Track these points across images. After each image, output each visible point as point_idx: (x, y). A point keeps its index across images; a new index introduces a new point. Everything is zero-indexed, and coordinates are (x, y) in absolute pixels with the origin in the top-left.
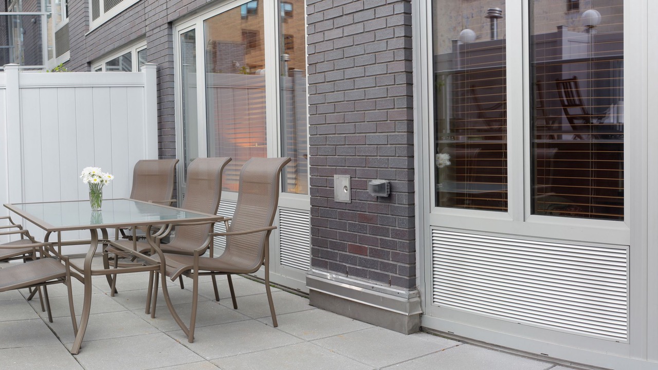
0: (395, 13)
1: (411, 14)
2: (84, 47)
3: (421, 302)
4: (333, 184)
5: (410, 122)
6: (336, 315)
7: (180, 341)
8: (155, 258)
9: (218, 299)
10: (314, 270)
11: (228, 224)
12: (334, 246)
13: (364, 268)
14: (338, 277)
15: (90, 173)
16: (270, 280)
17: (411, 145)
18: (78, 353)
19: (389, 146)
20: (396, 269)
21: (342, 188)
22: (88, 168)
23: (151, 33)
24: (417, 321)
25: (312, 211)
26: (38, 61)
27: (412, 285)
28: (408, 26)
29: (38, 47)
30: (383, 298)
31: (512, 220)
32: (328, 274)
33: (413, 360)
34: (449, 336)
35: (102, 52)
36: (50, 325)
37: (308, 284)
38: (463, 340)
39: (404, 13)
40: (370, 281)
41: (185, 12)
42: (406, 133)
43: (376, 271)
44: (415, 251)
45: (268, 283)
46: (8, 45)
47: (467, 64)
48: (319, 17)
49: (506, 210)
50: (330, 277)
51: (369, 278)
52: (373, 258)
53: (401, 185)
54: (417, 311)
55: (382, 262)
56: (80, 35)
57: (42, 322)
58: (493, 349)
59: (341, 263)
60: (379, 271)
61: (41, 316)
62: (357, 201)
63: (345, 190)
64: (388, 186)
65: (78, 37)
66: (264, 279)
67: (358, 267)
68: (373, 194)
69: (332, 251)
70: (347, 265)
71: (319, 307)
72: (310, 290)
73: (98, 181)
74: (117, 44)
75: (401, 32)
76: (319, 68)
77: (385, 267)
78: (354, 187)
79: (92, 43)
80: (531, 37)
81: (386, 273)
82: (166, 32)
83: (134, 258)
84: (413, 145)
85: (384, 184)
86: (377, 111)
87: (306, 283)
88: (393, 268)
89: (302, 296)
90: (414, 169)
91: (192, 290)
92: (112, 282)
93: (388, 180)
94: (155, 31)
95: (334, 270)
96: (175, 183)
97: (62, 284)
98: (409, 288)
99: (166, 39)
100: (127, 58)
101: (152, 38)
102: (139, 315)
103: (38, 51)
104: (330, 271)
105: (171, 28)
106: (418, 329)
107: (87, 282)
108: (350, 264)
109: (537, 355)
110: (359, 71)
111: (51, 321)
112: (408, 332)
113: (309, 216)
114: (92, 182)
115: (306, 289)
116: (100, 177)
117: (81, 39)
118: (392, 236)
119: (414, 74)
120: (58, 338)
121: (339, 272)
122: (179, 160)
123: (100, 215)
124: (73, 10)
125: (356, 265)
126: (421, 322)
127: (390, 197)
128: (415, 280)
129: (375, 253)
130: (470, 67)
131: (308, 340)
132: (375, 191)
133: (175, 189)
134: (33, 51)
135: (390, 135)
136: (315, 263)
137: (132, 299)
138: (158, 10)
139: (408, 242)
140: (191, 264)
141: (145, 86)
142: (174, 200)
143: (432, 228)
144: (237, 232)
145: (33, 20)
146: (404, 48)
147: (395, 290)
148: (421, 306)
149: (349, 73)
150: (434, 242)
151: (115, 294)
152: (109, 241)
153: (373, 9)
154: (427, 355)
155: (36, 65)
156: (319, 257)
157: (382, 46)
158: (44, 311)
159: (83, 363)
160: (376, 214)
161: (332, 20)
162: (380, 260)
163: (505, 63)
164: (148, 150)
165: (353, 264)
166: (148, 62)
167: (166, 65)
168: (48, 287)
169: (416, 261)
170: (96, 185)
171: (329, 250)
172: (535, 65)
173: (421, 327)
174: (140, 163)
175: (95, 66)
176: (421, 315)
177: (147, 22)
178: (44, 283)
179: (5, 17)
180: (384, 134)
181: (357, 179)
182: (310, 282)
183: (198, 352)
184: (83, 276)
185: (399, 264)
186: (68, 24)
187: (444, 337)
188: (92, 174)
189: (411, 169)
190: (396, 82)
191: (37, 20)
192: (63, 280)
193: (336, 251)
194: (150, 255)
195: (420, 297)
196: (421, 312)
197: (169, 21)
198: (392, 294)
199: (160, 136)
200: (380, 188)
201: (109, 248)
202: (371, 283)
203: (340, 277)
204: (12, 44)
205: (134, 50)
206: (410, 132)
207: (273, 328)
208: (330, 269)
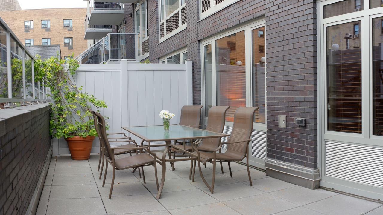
0: (309, 40)
1: (316, 40)
2: (156, 50)
3: (319, 175)
4: (278, 119)
5: (316, 91)
6: (279, 180)
7: (207, 192)
8: (195, 154)
9: (223, 173)
10: (268, 159)
11: (229, 137)
12: (278, 148)
13: (293, 159)
14: (280, 162)
15: (164, 114)
16: (249, 164)
17: (316, 102)
18: (160, 199)
19: (305, 102)
20: (308, 159)
21: (282, 121)
22: (163, 111)
23: (190, 45)
24: (318, 183)
25: (268, 131)
26: (133, 56)
27: (315, 167)
28: (315, 46)
29: (133, 50)
30: (302, 172)
31: (364, 137)
32: (275, 161)
33: (317, 202)
34: (333, 190)
35: (165, 53)
36: (145, 184)
37: (265, 166)
38: (339, 192)
39: (313, 40)
40: (295, 165)
41: (207, 36)
42: (313, 97)
43: (298, 160)
44: (317, 151)
45: (248, 165)
46: (118, 48)
47: (342, 61)
48: (272, 41)
49: (361, 133)
50: (276, 162)
51: (295, 163)
52: (297, 154)
53: (310, 120)
54: (317, 179)
55: (301, 156)
56: (154, 45)
57: (141, 183)
58: (354, 197)
59: (281, 156)
60: (300, 160)
61: (140, 180)
62: (289, 127)
63: (284, 123)
64: (304, 121)
65: (153, 46)
66: (246, 163)
67: (290, 158)
68: (297, 125)
69: (277, 150)
70: (284, 157)
71: (271, 177)
72: (267, 168)
73: (168, 117)
74: (173, 50)
75: (312, 49)
76: (272, 64)
77: (303, 158)
78: (288, 121)
79: (160, 48)
80: (373, 47)
81: (303, 161)
82: (197, 45)
83: (184, 153)
84: (317, 102)
85: (303, 120)
86: (299, 86)
87: (264, 165)
88: (306, 159)
89: (262, 171)
90: (317, 113)
91: (213, 169)
92: (172, 164)
93: (304, 118)
94: (192, 44)
95: (278, 159)
96: (201, 117)
97: (152, 166)
98: (314, 168)
99: (197, 48)
100: (178, 57)
101: (190, 48)
102: (186, 180)
103: (133, 51)
104: (276, 160)
105: (200, 43)
106: (318, 187)
107: (163, 165)
108: (286, 156)
109: (375, 200)
110: (291, 67)
111: (145, 183)
112: (314, 188)
113: (266, 134)
114: (165, 118)
115: (265, 168)
116: (169, 115)
117: (155, 47)
118: (306, 144)
119: (318, 69)
120: (149, 191)
121: (281, 160)
122: (203, 106)
123: (168, 133)
124: (151, 33)
125: (288, 157)
126: (319, 184)
127: (305, 126)
128: (317, 165)
129: (298, 152)
130: (344, 62)
131: (267, 192)
132: (298, 123)
133: (201, 120)
134: (131, 51)
135: (305, 97)
136: (269, 156)
137: (183, 172)
138: (193, 34)
139: (314, 147)
140: (212, 157)
141: (187, 70)
142: (200, 125)
143: (325, 140)
144: (233, 142)
145: (131, 36)
146: (313, 57)
147: (307, 169)
148: (320, 177)
149: (286, 68)
150: (326, 147)
151: (174, 170)
152: (171, 145)
153: (298, 38)
154: (323, 199)
155: (132, 58)
156: (271, 153)
157: (302, 56)
158: (141, 178)
159: (162, 203)
160: (299, 134)
161: (278, 42)
162: (300, 155)
163: (361, 61)
164: (188, 101)
165: (287, 157)
166: (188, 59)
167: (197, 60)
168: (144, 167)
169: (318, 156)
170: (167, 119)
171: (276, 150)
172: (375, 62)
173: (319, 186)
174: (184, 107)
175: (161, 60)
176: (319, 181)
177: (188, 40)
178: (142, 166)
179: (116, 35)
180: (303, 96)
181: (289, 117)
182: (266, 165)
183: (216, 198)
184: (162, 162)
185: (309, 157)
186: (148, 39)
187: (330, 191)
188: (165, 114)
189: (316, 113)
190: (309, 72)
191: (133, 37)
192: (152, 164)
193: (279, 150)
194: (191, 152)
195: (319, 172)
196: (319, 179)
197: (199, 40)
198: (306, 171)
199: (193, 94)
200: (301, 121)
201: (171, 148)
202: (296, 166)
203: (281, 163)
204: (120, 48)
205: (181, 53)
206: (315, 96)
207: (250, 187)
208: (276, 159)
